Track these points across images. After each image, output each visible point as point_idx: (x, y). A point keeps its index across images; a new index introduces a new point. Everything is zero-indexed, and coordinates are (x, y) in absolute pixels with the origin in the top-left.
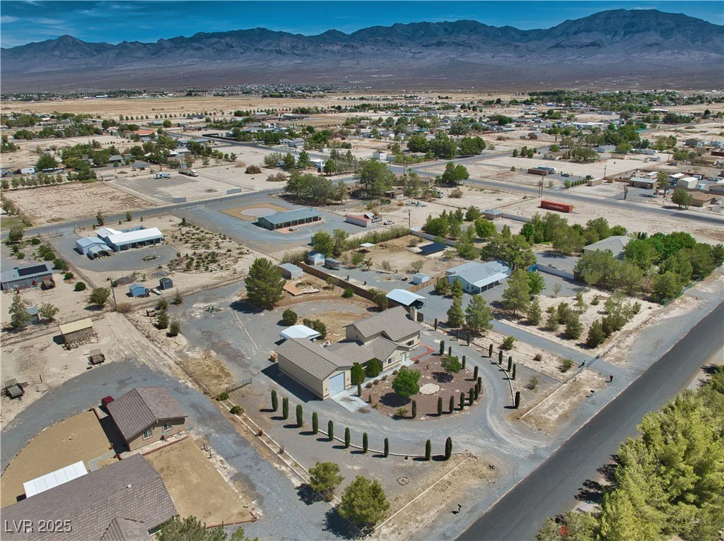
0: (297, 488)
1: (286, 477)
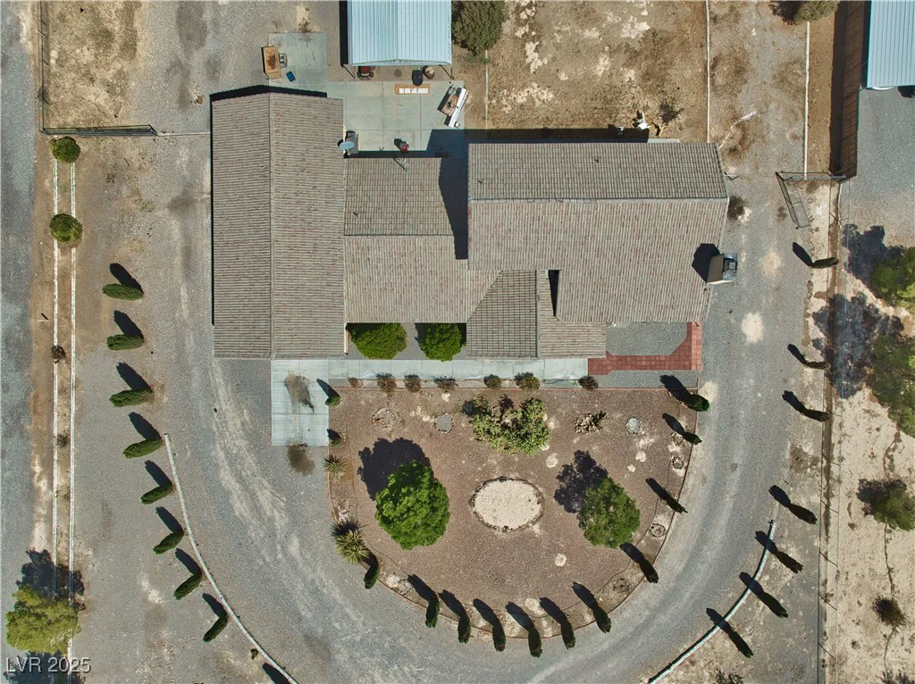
0: (32, 554)
1: (32, 510)
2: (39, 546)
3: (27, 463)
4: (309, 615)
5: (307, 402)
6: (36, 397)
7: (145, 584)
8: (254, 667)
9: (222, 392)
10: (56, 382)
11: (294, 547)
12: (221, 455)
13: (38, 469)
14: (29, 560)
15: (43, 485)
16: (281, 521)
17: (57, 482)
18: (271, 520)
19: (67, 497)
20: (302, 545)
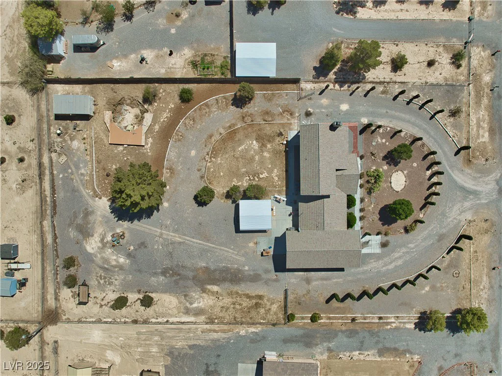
0: (415, 328)
2: (413, 326)
3: (387, 330)
4: (432, 241)
5: (368, 242)
6: (367, 328)
7: (423, 292)
8: (448, 257)
9: (365, 268)
10: (362, 321)
11: (412, 246)
12: (384, 268)
13: (389, 327)
14: (417, 329)
15: (394, 325)
16: (404, 250)
17: (393, 320)
18: (403, 253)
19: (398, 317)
20: (411, 243)
